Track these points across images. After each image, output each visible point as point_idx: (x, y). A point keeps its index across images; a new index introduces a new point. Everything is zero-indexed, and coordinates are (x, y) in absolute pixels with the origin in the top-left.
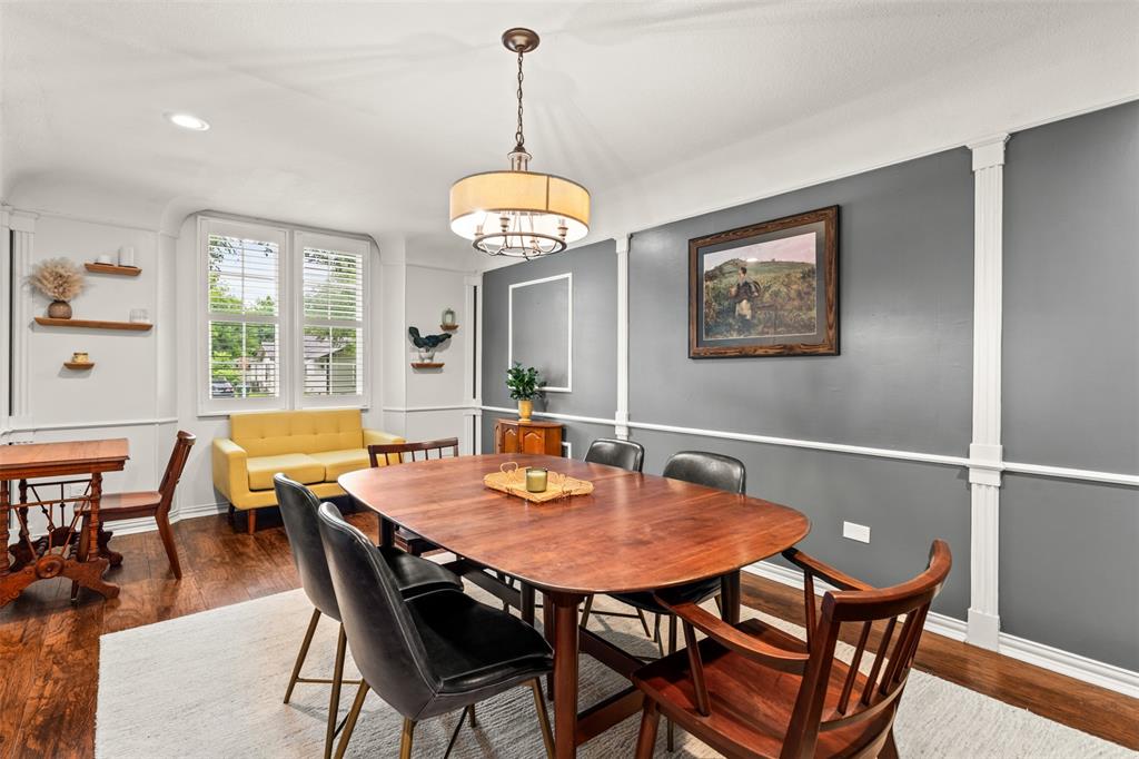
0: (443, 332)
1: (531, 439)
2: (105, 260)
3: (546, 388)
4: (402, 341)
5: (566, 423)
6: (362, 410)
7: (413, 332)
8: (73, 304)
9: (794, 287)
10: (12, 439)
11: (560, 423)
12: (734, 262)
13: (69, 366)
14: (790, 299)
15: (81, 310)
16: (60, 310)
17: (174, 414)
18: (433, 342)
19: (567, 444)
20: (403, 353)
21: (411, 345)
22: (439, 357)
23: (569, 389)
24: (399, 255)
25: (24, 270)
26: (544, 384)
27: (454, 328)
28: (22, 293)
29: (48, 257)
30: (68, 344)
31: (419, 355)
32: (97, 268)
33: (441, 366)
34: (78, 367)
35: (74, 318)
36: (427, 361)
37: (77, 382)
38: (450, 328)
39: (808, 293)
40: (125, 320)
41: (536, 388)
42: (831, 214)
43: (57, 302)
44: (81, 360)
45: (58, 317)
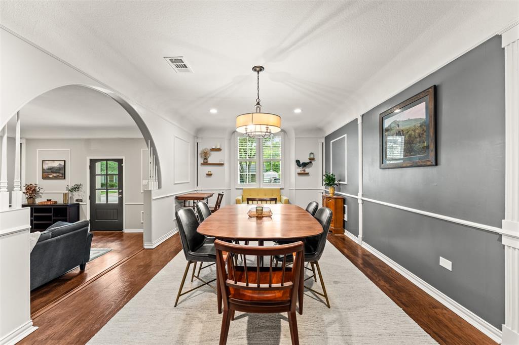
0: (309, 161)
1: (331, 202)
2: (214, 147)
3: (340, 182)
4: (294, 165)
5: (346, 197)
6: (281, 189)
7: (298, 162)
8: (208, 159)
9: (417, 131)
10: (198, 192)
11: (344, 197)
12: (395, 122)
13: (207, 175)
14: (416, 137)
15: (210, 161)
16: (206, 161)
17: (230, 188)
18: (305, 165)
19: (345, 206)
20: (294, 169)
21: (297, 166)
22: (307, 170)
23: (346, 183)
24: (293, 135)
25: (199, 152)
26: (340, 181)
27: (313, 159)
28: (199, 156)
29: (204, 148)
30: (207, 169)
31: (300, 170)
32: (213, 150)
33: (308, 174)
34: (209, 175)
35: (209, 162)
36: (302, 172)
37: (209, 179)
38: (312, 159)
39: (423, 134)
40: (218, 162)
41: (336, 182)
42: (431, 91)
43: (205, 159)
44: (209, 173)
45: (205, 163)
